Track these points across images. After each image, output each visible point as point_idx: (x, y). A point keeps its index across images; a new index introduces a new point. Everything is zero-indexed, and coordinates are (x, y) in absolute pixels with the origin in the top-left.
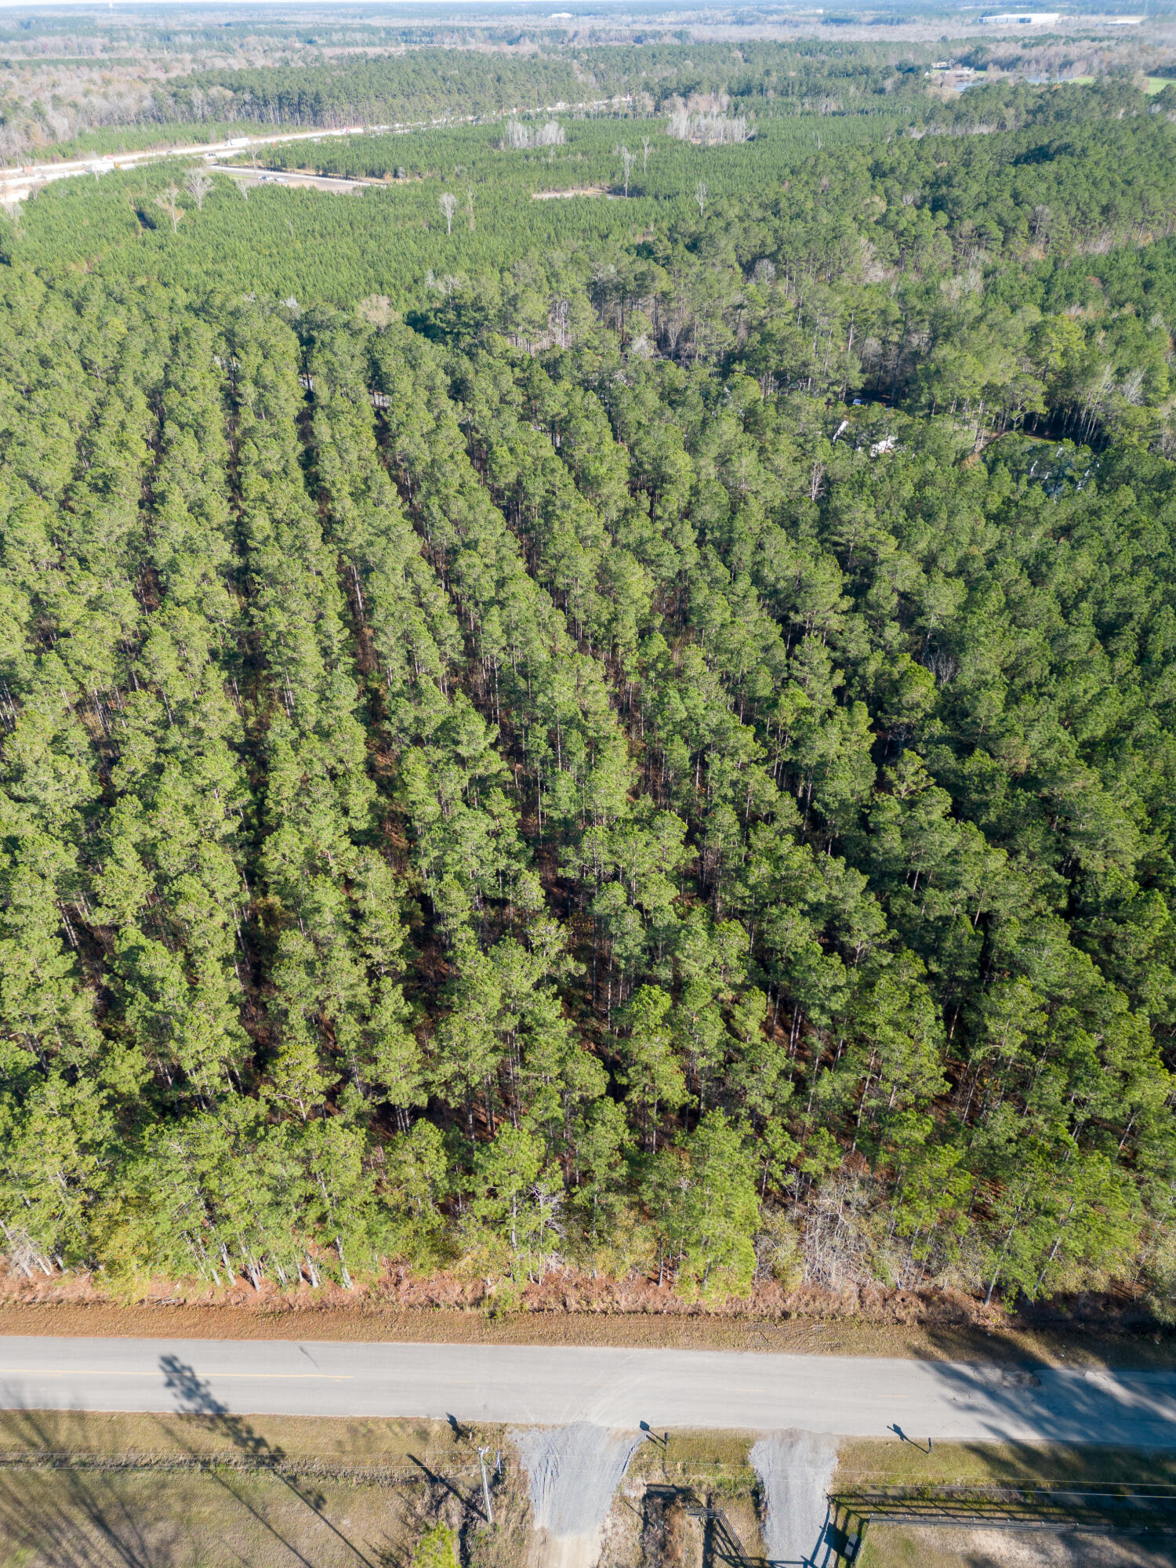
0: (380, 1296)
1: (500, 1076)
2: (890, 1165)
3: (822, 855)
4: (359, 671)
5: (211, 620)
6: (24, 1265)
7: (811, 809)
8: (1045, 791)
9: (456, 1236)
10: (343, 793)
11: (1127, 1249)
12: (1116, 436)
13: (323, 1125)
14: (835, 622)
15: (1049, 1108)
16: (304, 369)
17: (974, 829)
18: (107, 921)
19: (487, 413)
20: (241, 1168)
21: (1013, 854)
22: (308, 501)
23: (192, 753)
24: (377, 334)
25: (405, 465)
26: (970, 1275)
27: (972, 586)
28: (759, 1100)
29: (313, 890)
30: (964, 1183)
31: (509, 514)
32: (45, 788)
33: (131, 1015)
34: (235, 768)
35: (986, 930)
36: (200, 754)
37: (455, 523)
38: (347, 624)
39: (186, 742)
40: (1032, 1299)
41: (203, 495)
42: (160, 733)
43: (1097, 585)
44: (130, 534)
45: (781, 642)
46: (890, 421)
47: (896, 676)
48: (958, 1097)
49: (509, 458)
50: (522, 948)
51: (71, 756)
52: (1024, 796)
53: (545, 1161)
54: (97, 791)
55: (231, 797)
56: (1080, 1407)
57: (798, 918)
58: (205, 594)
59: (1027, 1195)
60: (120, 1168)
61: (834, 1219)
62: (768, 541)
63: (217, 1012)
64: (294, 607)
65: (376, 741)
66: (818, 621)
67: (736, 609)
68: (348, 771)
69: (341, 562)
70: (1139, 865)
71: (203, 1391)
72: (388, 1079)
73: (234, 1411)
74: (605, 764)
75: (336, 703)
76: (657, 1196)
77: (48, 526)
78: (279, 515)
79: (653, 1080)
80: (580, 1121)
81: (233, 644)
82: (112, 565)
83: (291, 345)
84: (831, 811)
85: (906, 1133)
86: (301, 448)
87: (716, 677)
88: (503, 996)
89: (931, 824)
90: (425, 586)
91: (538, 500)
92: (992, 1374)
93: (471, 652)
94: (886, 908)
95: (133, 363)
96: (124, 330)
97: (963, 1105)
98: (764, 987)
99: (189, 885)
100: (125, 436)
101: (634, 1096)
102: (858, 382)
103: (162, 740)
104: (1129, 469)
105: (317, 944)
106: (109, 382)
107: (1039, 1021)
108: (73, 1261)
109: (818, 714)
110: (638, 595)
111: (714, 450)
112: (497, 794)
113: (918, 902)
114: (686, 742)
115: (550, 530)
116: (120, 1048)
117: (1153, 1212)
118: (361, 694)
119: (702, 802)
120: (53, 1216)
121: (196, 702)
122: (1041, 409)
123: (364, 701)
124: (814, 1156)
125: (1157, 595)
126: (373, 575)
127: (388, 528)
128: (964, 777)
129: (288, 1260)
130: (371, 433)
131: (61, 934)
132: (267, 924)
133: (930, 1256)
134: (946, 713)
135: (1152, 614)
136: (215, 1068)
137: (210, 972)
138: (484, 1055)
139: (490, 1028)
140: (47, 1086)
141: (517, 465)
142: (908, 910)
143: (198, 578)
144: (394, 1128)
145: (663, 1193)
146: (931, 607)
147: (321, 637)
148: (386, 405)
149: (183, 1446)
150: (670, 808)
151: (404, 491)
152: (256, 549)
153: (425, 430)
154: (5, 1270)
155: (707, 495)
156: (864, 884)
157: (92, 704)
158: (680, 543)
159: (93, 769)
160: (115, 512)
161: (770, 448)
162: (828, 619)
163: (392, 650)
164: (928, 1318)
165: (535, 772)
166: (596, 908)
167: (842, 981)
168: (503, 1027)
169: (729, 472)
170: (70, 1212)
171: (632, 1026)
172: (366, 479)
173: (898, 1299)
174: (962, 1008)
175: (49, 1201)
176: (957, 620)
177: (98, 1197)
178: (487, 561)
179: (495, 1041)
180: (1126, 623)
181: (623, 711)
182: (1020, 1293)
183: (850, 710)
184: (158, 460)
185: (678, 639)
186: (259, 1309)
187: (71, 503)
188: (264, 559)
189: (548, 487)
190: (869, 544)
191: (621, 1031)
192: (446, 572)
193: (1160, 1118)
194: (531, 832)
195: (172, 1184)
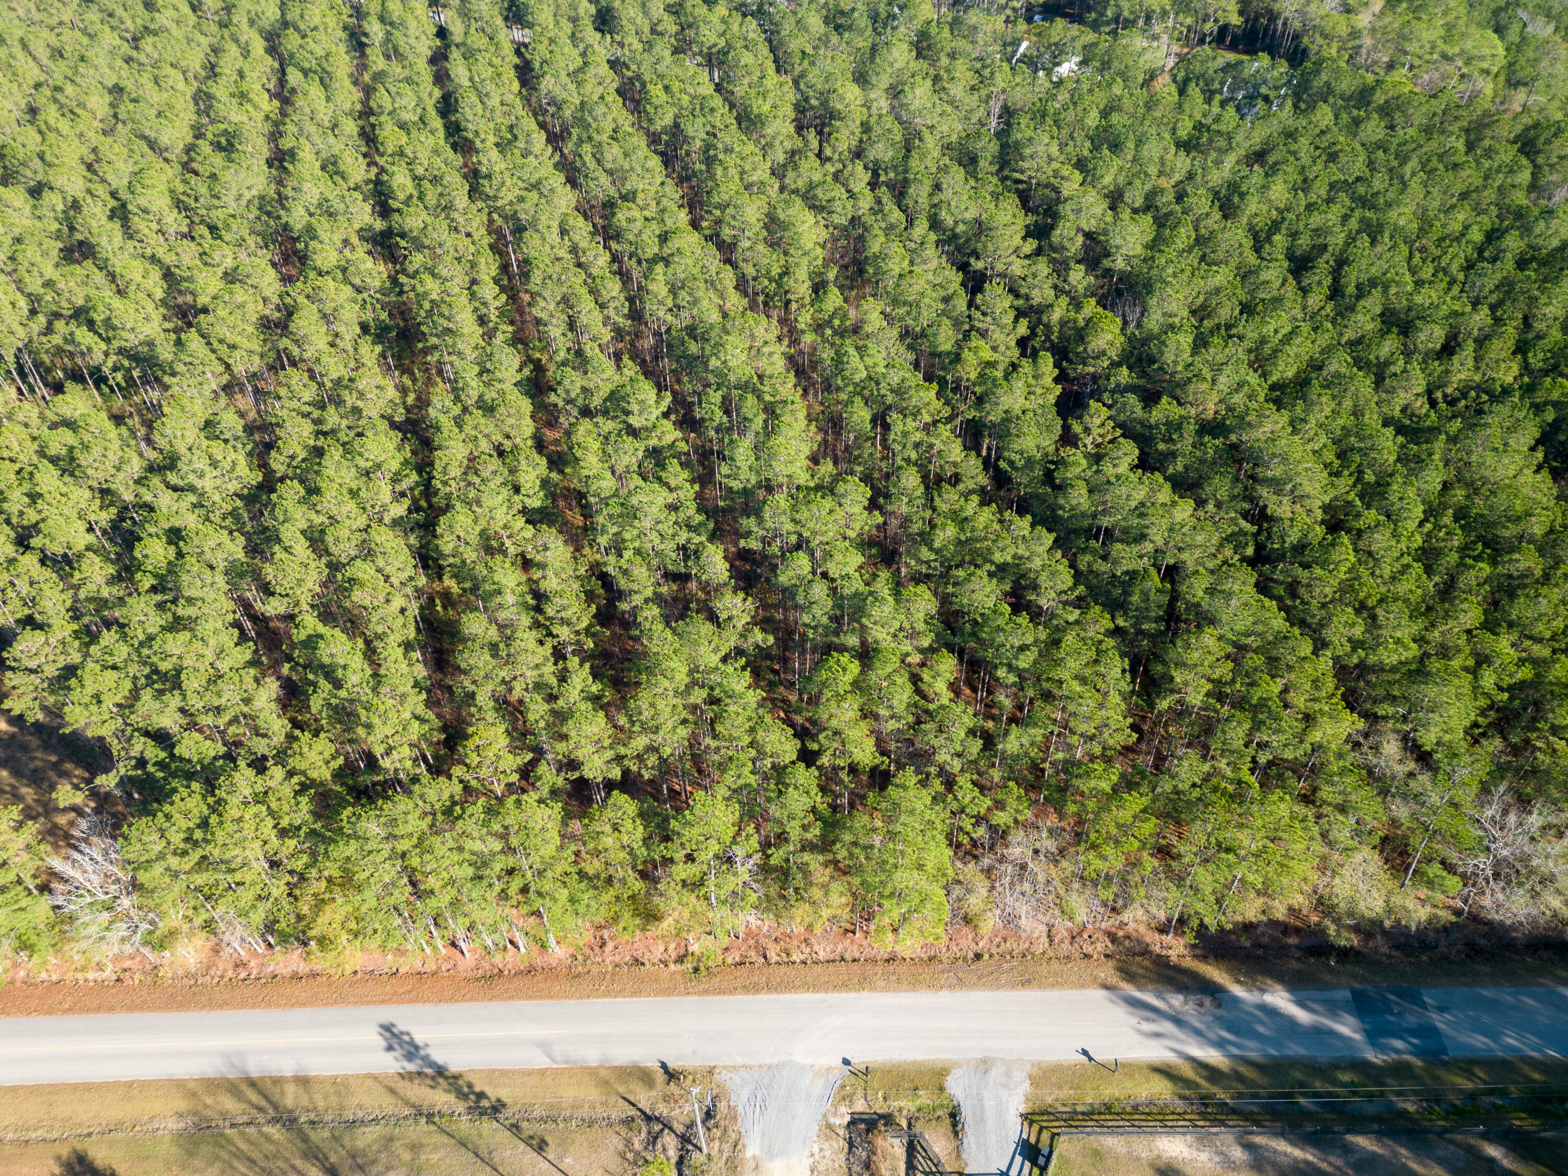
0: (586, 958)
1: (691, 746)
2: (1078, 814)
3: (1007, 514)
4: (518, 340)
5: (359, 291)
6: (236, 945)
7: (997, 468)
8: (1233, 437)
9: (657, 900)
10: (513, 471)
11: (1305, 880)
12: (1314, 48)
13: (518, 802)
14: (1017, 268)
15: (1232, 752)
17: (1161, 480)
18: (282, 610)
19: (638, 46)
20: (442, 845)
21: (1200, 503)
22: (450, 154)
23: (352, 434)
25: (552, 109)
26: (1154, 910)
27: (1161, 222)
28: (948, 758)
29: (491, 570)
30: (1149, 827)
31: (667, 160)
32: (201, 476)
33: (316, 703)
34: (398, 448)
35: (1173, 582)
36: (360, 435)
37: (610, 172)
38: (503, 289)
39: (344, 423)
40: (1213, 929)
41: (336, 150)
42: (316, 414)
43: (1291, 216)
44: (262, 198)
45: (962, 292)
46: (1074, 39)
47: (1082, 323)
48: (1144, 747)
49: (664, 97)
50: (709, 623)
51: (226, 441)
52: (1213, 444)
53: (740, 826)
54: (257, 477)
55: (396, 479)
56: (1261, 1029)
57: (986, 578)
58: (348, 261)
59: (1209, 835)
60: (321, 850)
61: (1023, 867)
62: (945, 181)
63: (403, 697)
64: (445, 273)
65: (542, 415)
66: (1000, 267)
67: (914, 256)
68: (516, 447)
69: (491, 221)
70: (1326, 508)
71: (422, 1052)
72: (580, 754)
73: (453, 1068)
74: (784, 429)
75: (498, 374)
76: (851, 855)
77: (172, 191)
78: (420, 171)
79: (844, 744)
80: (772, 786)
81: (384, 316)
82: (245, 232)
84: (1017, 469)
85: (1092, 784)
86: (437, 93)
87: (895, 332)
88: (691, 673)
89: (1118, 477)
90: (583, 244)
91: (698, 143)
92: (1176, 1000)
93: (636, 315)
94: (1072, 565)
97: (1148, 753)
98: (951, 649)
99: (363, 570)
100: (245, 86)
101: (825, 760)
103: (318, 422)
104: (1328, 84)
105: (501, 627)
106: (223, 25)
107: (1224, 670)
108: (284, 938)
109: (1001, 367)
110: (810, 245)
111: (884, 81)
112: (674, 466)
113: (1104, 558)
114: (867, 403)
115: (713, 177)
116: (306, 737)
117: (1331, 844)
118: (524, 364)
119: (884, 465)
120: (260, 898)
121: (351, 380)
122: (1235, 20)
123: (526, 372)
124: (1003, 809)
125: (1353, 224)
126: (527, 235)
127: (539, 182)
128: (1150, 427)
129: (494, 929)
130: (512, 73)
131: (236, 624)
132: (445, 607)
133: (1116, 895)
134: (1132, 360)
135: (1347, 244)
136: (406, 751)
137: (392, 658)
138: (675, 727)
139: (678, 701)
140: (237, 775)
141: (674, 104)
142: (1095, 567)
143: (339, 245)
144: (589, 801)
145: (857, 851)
146: (1118, 247)
147: (477, 304)
148: (527, 40)
149: (407, 1103)
150: (852, 473)
151: (555, 139)
152: (398, 210)
153: (571, 69)
154: (216, 951)
155: (879, 131)
156: (1050, 542)
157: (241, 385)
158: (852, 186)
159: (250, 454)
160: (243, 174)
161: (945, 76)
162: (1010, 264)
163: (552, 316)
164: (1114, 953)
165: (711, 441)
166: (780, 579)
167: (1029, 640)
168: (692, 700)
169: (902, 106)
170: (275, 893)
171: (820, 692)
172: (511, 127)
173: (1085, 936)
174: (1148, 660)
175: (254, 883)
176: (1144, 260)
177: (302, 878)
178: (647, 213)
179: (684, 714)
180: (1320, 255)
181: (800, 373)
182: (1202, 924)
183: (1034, 361)
184: (283, 114)
185: (854, 293)
186: (470, 974)
187: (194, 165)
188: (408, 220)
189: (708, 128)
190: (1052, 180)
191: (810, 699)
192: (603, 227)
193: (1340, 756)
194: (710, 505)
195: (374, 863)
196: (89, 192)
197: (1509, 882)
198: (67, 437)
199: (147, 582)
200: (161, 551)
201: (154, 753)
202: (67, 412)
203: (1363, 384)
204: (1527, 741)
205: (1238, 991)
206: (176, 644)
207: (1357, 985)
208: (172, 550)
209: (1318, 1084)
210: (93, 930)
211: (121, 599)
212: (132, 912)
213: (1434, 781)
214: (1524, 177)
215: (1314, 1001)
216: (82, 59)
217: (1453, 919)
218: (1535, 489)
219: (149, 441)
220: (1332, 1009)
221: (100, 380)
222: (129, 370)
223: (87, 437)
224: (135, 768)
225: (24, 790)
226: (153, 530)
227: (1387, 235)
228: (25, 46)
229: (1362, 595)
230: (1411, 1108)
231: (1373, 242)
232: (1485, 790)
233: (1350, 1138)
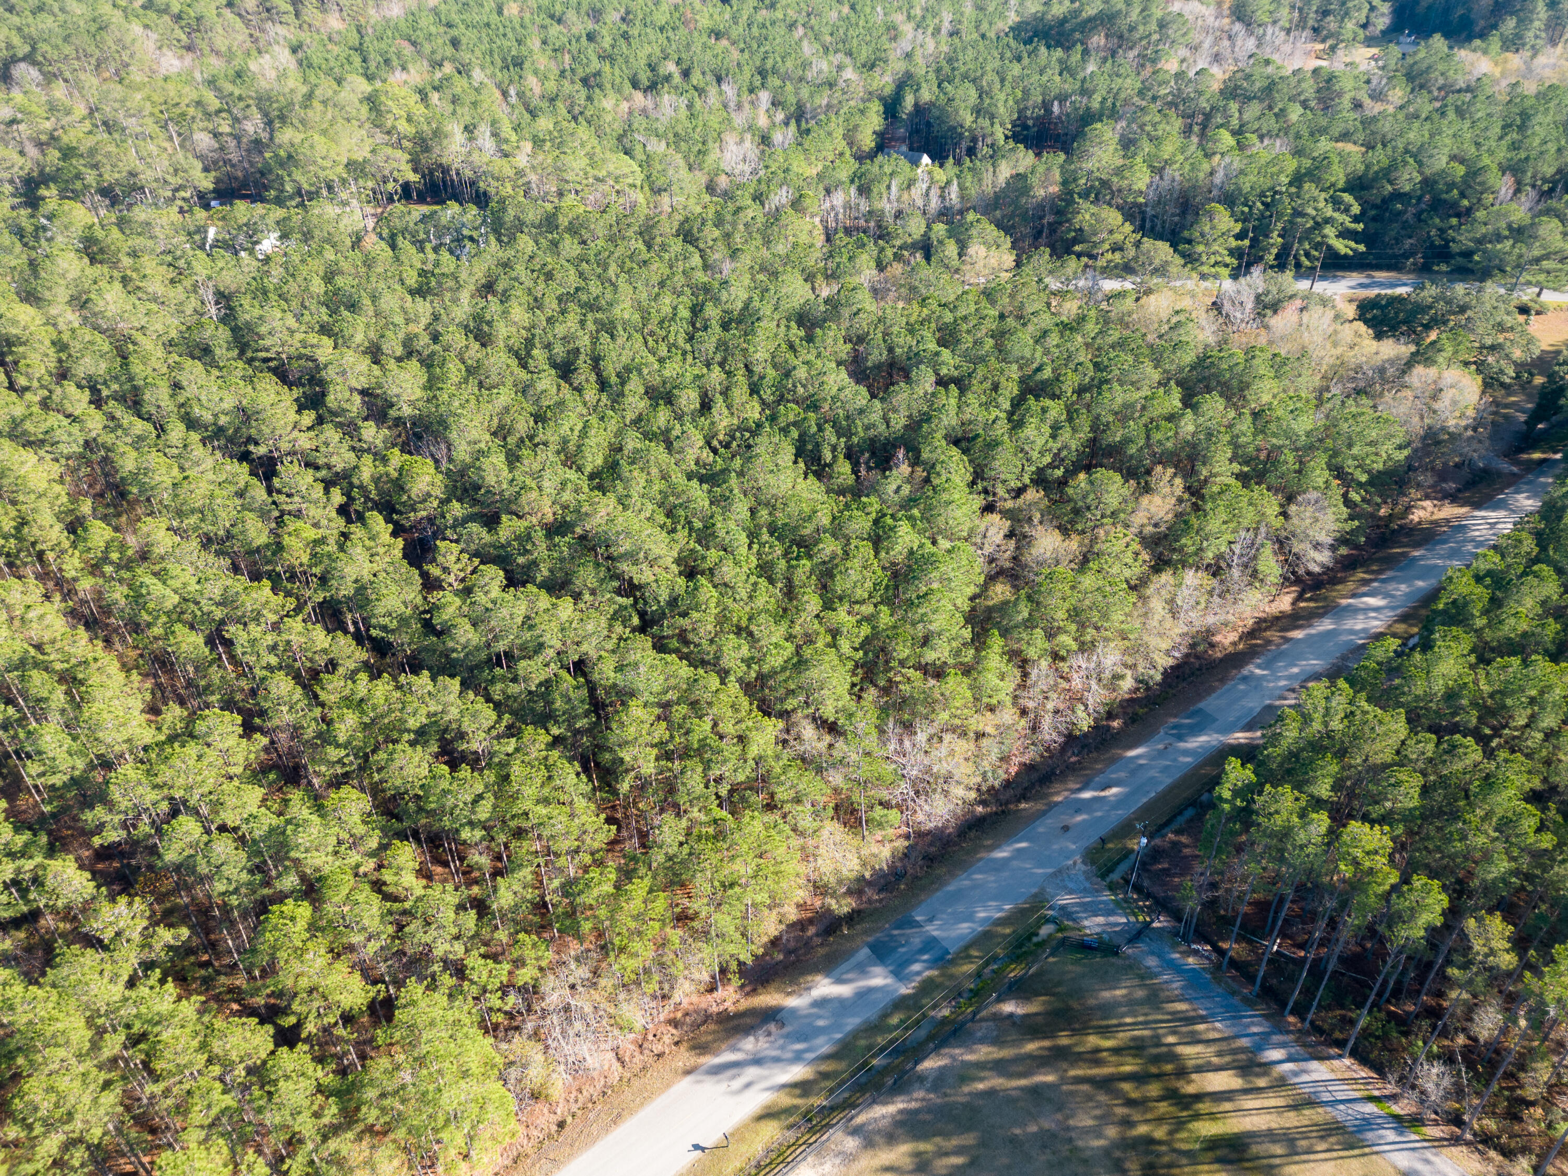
2: (595, 928)
3: (402, 678)
7: (371, 639)
8: (578, 530)
11: (798, 875)
12: (492, 191)
14: (305, 442)
15: (698, 798)
17: (535, 590)
21: (577, 597)
26: (696, 976)
27: (428, 363)
28: (447, 947)
30: (661, 903)
35: (584, 675)
40: (749, 962)
43: (538, 331)
45: (254, 481)
46: (263, 217)
47: (395, 475)
48: (625, 833)
50: (90, 952)
52: (564, 542)
56: (821, 1023)
57: (409, 750)
59: (712, 881)
61: (567, 1009)
62: (183, 379)
66: (285, 446)
67: (181, 459)
70: (678, 561)
76: (383, 1110)
79: (325, 998)
80: (257, 1093)
84: (393, 631)
85: (595, 892)
87: (194, 544)
88: (90, 1020)
89: (494, 602)
92: (749, 1044)
94: (489, 700)
97: (631, 837)
98: (402, 836)
101: (310, 1027)
102: (206, 183)
104: (517, 218)
107: (661, 731)
109: (332, 541)
110: (43, 485)
111: (62, 294)
113: (515, 680)
114: (192, 627)
117: (802, 834)
119: (244, 683)
122: (413, 177)
124: (524, 965)
125: (590, 326)
128: (503, 546)
133: (660, 982)
134: (459, 493)
135: (594, 344)
139: (88, 1064)
142: (509, 691)
145: (387, 1102)
146: (397, 396)
150: (208, 706)
155: (79, 346)
156: (458, 687)
158: (70, 410)
161: (134, 275)
162: (295, 440)
164: (681, 1036)
166: (167, 858)
167: (479, 788)
168: (106, 1054)
169: (95, 314)
171: (274, 958)
173: (650, 1037)
174: (594, 754)
176: (428, 401)
179: (103, 1076)
180: (577, 358)
181: (91, 624)
182: (740, 964)
183: (364, 524)
185: (124, 519)
190: (302, 351)
191: (263, 971)
193: (778, 758)
194: (31, 816)
197: (927, 794)
203: (658, 452)
204: (890, 680)
205: (792, 1002)
207: (870, 939)
209: (879, 1040)
213: (847, 742)
214: (696, 260)
215: (847, 972)
217: (906, 843)
218: (811, 491)
220: (862, 970)
227: (620, 328)
229: (735, 620)
230: (946, 1012)
231: (612, 337)
232: (881, 731)
233: (920, 1068)
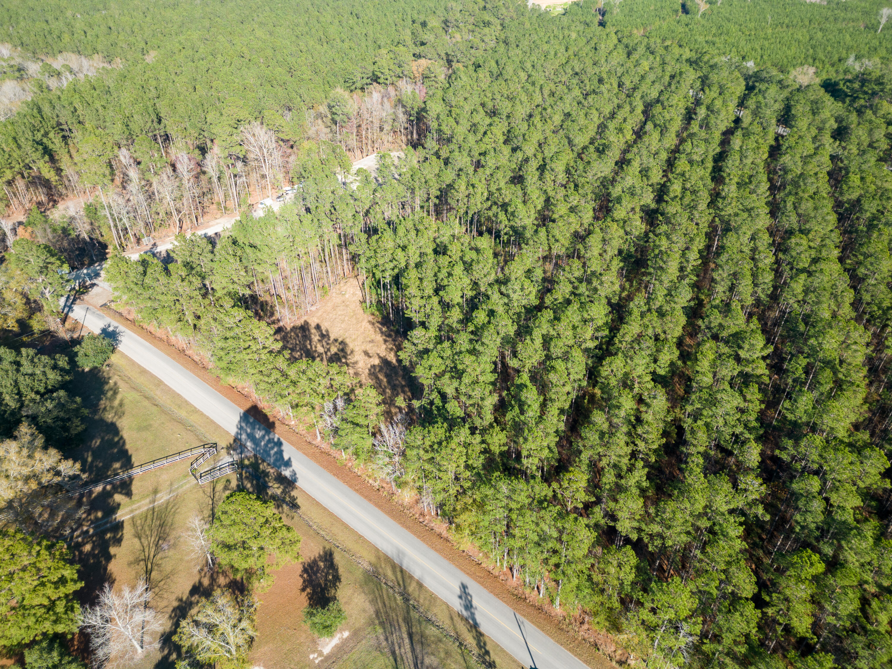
0: (570, 624)
1: (685, 549)
4: (696, 286)
5: (627, 233)
6: (425, 504)
9: (623, 620)
10: (658, 351)
13: (576, 519)
16: (741, 104)
18: (516, 366)
19: (855, 151)
20: (530, 517)
22: (709, 181)
23: (588, 300)
24: (798, 90)
25: (780, 173)
29: (620, 395)
31: (841, 218)
32: (514, 292)
33: (509, 416)
34: (606, 315)
36: (591, 302)
37: (799, 215)
38: (701, 257)
39: (587, 293)
41: (650, 165)
42: (576, 284)
44: (605, 178)
49: (858, 182)
50: (730, 485)
51: (532, 281)
53: (693, 614)
54: (536, 302)
55: (598, 329)
58: (629, 218)
60: (478, 484)
63: (548, 434)
64: (675, 239)
65: (689, 329)
68: (666, 339)
69: (713, 221)
71: (473, 610)
72: (620, 514)
73: (482, 629)
75: (676, 299)
77: (568, 164)
78: (688, 185)
81: (633, 250)
82: (589, 192)
83: (740, 88)
86: (718, 150)
88: (706, 507)
90: (761, 249)
91: (868, 214)
93: (774, 297)
95: (644, 88)
96: (647, 69)
99: (560, 365)
100: (624, 125)
103: (575, 288)
105: (611, 425)
106: (628, 96)
108: (444, 515)
112: (754, 388)
115: (869, 237)
116: (497, 429)
118: (692, 299)
120: (444, 490)
121: (601, 274)
123: (692, 304)
126: (730, 234)
127: (752, 209)
129: (533, 575)
130: (767, 149)
131: (495, 363)
132: (589, 402)
136: (536, 461)
137: (552, 413)
138: (680, 533)
139: (690, 519)
140: (463, 429)
141: (863, 189)
143: (629, 209)
144: (612, 542)
147: (683, 260)
148: (785, 134)
149: (455, 629)
151: (773, 188)
152: (667, 202)
153: (805, 154)
154: (417, 502)
157: (551, 259)
159: (539, 291)
160: (603, 164)
163: (723, 280)
165: (787, 385)
166: (794, 485)
168: (699, 523)
170: (451, 492)
171: (787, 569)
172: (751, 176)
175: (445, 482)
177: (464, 492)
178: (812, 244)
184: (635, 142)
186: (511, 589)
187: (583, 155)
188: (669, 208)
189: (880, 208)
191: (778, 568)
192: (779, 244)
195: (496, 505)
196: (535, 155)
198: (473, 255)
199: (471, 328)
200: (483, 317)
201: (438, 402)
202: (479, 245)
206: (468, 359)
208: (487, 319)
210: (381, 462)
211: (458, 331)
212: (397, 465)
216: (561, 98)
219: (502, 269)
221: (498, 236)
222: (510, 236)
223: (481, 258)
224: (428, 404)
225: (388, 390)
226: (484, 307)
228: (541, 88)
